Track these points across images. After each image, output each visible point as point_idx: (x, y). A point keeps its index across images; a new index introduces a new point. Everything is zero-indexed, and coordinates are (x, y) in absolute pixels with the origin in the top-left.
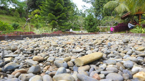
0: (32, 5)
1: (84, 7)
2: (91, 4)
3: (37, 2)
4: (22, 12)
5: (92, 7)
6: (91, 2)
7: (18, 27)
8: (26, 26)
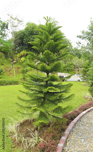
0: (19, 44)
1: (79, 44)
2: (87, 40)
3: (24, 39)
4: (8, 52)
5: (89, 43)
6: (87, 38)
7: (2, 72)
8: (12, 69)
